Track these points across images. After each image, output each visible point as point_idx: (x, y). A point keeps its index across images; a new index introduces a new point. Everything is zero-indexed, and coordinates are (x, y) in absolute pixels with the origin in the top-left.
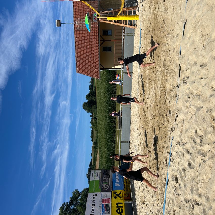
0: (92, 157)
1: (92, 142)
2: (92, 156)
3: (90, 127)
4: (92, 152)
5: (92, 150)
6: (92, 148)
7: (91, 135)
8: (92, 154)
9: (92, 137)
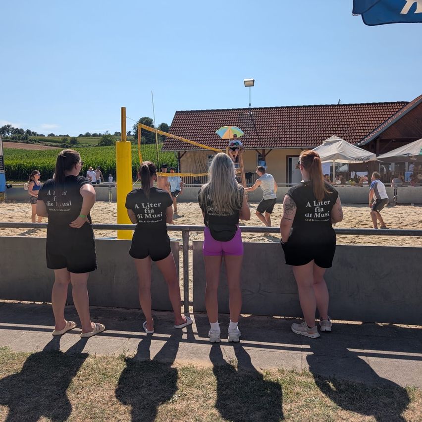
0: (46, 136)
1: (77, 136)
2: (49, 135)
3: (107, 132)
4: (57, 136)
5: (60, 136)
6: (65, 136)
7: (92, 133)
8: (52, 135)
9: (88, 135)
